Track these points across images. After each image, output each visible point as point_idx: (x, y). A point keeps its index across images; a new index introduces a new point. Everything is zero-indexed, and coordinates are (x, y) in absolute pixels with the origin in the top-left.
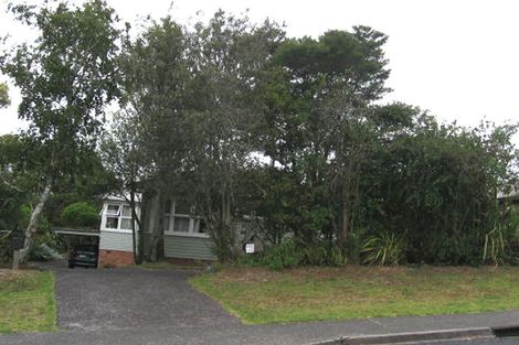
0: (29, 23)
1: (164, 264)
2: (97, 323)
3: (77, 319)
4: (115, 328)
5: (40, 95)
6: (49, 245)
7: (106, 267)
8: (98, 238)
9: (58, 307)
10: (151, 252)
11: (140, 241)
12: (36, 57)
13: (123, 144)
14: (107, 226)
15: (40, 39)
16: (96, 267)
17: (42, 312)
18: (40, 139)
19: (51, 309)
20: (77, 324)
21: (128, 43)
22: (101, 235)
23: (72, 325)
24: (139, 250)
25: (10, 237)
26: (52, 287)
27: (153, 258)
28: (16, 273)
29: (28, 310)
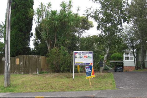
0: (97, 3)
1: (146, 70)
2: (128, 87)
3: (122, 86)
4: (134, 88)
5: (103, 23)
6: (108, 66)
7: (126, 71)
8: (123, 63)
9: (116, 83)
10: (141, 66)
11: (136, 63)
12: (100, 12)
13: (129, 35)
14: (125, 59)
15: (101, 7)
16: (123, 71)
17: (111, 84)
18: (104, 36)
19: (114, 83)
20: (122, 88)
21: (128, 4)
22: (124, 62)
23: (120, 88)
24: (137, 66)
25: (99, 64)
26: (113, 77)
27: (141, 68)
28: (102, 73)
29: (107, 84)
